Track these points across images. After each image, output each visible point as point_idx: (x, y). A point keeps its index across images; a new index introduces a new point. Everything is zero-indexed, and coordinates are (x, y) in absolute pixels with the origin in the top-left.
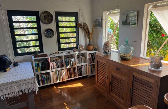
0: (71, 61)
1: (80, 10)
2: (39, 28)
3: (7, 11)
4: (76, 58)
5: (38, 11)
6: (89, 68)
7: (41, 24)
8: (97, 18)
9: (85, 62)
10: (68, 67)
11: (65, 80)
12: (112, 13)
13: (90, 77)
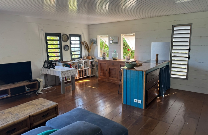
0: (81, 65)
1: (82, 33)
2: (60, 44)
3: (45, 33)
4: (83, 64)
5: (60, 34)
6: (90, 70)
7: (62, 42)
8: (93, 39)
9: (88, 67)
10: (79, 70)
11: (78, 78)
12: (103, 37)
13: (91, 77)
